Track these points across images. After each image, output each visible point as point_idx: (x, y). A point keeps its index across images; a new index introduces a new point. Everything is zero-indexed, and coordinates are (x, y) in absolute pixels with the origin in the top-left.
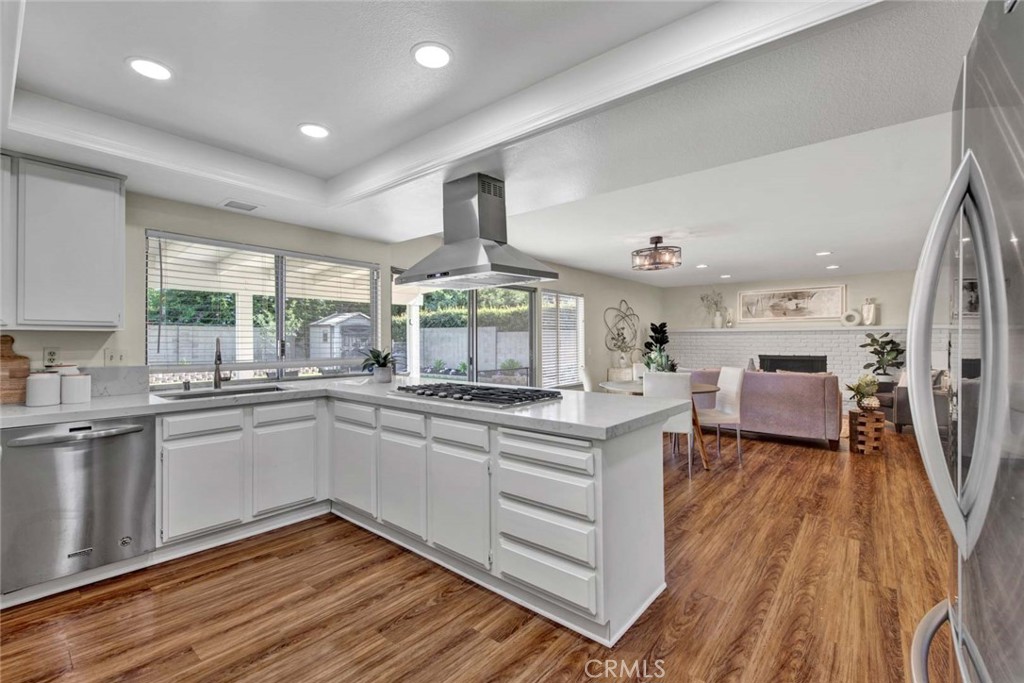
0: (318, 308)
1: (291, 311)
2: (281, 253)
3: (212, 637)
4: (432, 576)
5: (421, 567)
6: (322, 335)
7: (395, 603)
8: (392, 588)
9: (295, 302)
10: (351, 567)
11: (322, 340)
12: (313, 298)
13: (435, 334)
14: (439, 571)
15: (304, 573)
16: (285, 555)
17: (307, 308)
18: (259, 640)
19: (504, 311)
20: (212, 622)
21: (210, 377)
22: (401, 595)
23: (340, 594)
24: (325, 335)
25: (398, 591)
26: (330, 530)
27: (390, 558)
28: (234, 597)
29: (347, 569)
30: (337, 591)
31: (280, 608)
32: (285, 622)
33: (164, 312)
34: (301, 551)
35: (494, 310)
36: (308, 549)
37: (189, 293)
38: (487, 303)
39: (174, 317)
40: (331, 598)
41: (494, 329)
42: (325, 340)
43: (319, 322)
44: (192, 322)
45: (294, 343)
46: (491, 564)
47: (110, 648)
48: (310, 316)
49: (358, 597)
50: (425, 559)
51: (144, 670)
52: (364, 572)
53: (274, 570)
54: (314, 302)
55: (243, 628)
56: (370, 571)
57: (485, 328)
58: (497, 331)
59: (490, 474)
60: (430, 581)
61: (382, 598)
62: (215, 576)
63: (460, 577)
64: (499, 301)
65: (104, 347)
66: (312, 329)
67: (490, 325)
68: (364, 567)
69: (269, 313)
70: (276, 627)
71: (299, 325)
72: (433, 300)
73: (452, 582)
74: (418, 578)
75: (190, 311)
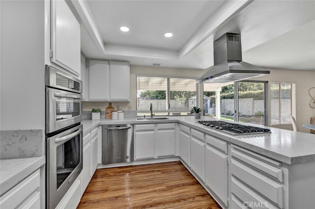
0: (191, 93)
1: (183, 95)
2: (168, 77)
3: (136, 194)
4: (205, 198)
5: (203, 193)
6: (192, 102)
7: (189, 205)
8: (190, 198)
9: (184, 92)
10: (179, 183)
11: (192, 103)
12: (189, 91)
13: (228, 101)
14: (209, 197)
15: (166, 181)
16: (163, 172)
17: (188, 94)
18: (146, 201)
19: (257, 92)
20: (138, 189)
21: (150, 114)
22: (192, 202)
23: (173, 193)
24: (193, 102)
25: (191, 200)
26: (178, 167)
27: (192, 184)
28: (146, 182)
29: (177, 184)
30: (172, 191)
31: (155, 191)
32: (154, 197)
34: (168, 172)
35: (252, 92)
36: (170, 172)
37: (160, 91)
38: (250, 89)
39: (157, 98)
40: (170, 194)
41: (252, 99)
42: (193, 103)
43: (191, 98)
44: (160, 99)
45: (184, 105)
46: (228, 204)
47: (116, 188)
48: (189, 96)
49: (178, 196)
50: (205, 189)
51: (120, 198)
52: (183, 187)
53: (158, 176)
54: (190, 92)
55: (144, 194)
56: (185, 187)
57: (248, 99)
58: (253, 100)
59: (228, 164)
60: (204, 200)
61: (185, 200)
62: (145, 173)
63: (217, 203)
64: (255, 88)
65: (128, 105)
66: (189, 100)
67: (250, 98)
68: (183, 185)
69: (178, 96)
70: (152, 198)
71: (185, 99)
72: (228, 89)
73: (213, 204)
74: (200, 197)
75: (160, 96)
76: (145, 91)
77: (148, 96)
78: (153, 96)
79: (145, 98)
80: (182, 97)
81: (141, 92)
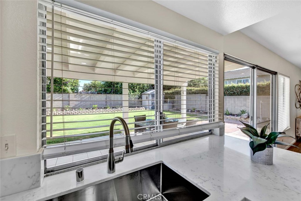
0: (145, 88)
1: (137, 89)
9: (138, 86)
17: (141, 88)
24: (147, 97)
33: (103, 90)
39: (105, 92)
42: (147, 99)
43: (145, 93)
44: (110, 93)
45: (138, 100)
66: (143, 95)
69: (131, 90)
71: (139, 94)
75: (110, 89)
76: (90, 84)
77: (93, 90)
78: (100, 89)
79: (90, 91)
80: (136, 92)
81: (85, 85)
